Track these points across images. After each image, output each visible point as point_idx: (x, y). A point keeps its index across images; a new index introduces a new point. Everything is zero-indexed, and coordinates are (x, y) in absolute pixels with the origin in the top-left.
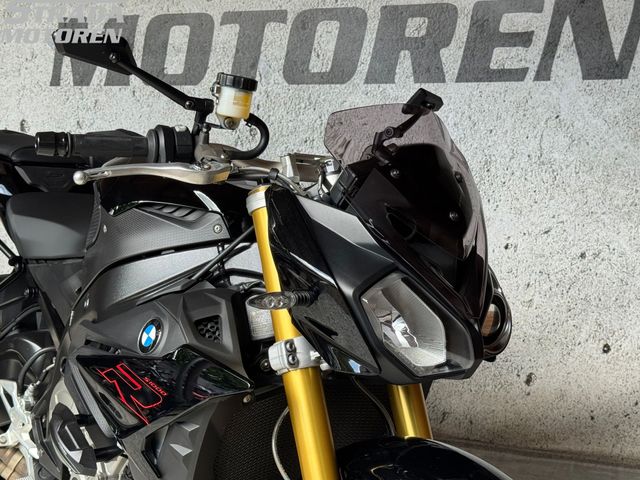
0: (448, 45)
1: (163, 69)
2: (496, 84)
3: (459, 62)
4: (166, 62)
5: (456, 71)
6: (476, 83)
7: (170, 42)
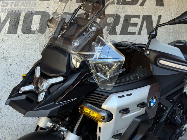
0: (118, 25)
1: (30, 29)
2: (129, 36)
3: (120, 30)
4: (32, 26)
5: (120, 32)
6: (124, 36)
7: (33, 20)
